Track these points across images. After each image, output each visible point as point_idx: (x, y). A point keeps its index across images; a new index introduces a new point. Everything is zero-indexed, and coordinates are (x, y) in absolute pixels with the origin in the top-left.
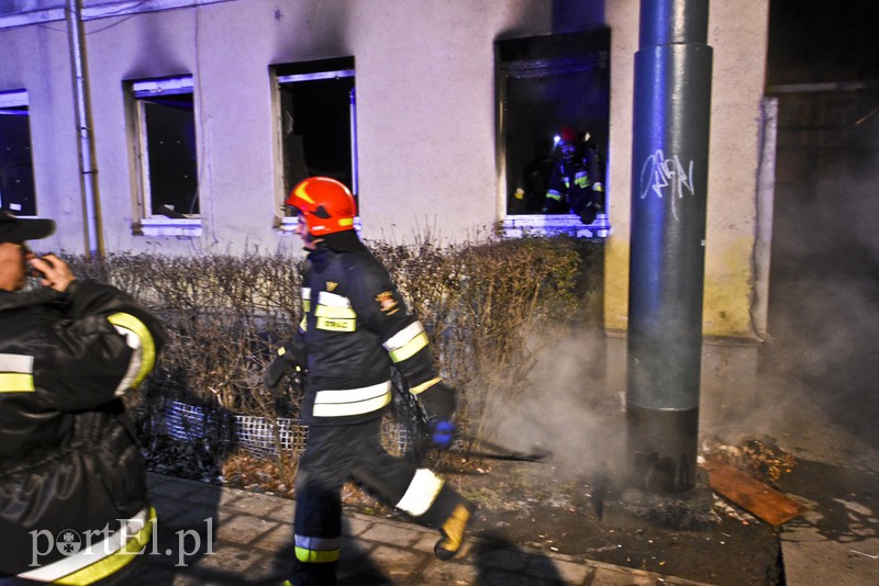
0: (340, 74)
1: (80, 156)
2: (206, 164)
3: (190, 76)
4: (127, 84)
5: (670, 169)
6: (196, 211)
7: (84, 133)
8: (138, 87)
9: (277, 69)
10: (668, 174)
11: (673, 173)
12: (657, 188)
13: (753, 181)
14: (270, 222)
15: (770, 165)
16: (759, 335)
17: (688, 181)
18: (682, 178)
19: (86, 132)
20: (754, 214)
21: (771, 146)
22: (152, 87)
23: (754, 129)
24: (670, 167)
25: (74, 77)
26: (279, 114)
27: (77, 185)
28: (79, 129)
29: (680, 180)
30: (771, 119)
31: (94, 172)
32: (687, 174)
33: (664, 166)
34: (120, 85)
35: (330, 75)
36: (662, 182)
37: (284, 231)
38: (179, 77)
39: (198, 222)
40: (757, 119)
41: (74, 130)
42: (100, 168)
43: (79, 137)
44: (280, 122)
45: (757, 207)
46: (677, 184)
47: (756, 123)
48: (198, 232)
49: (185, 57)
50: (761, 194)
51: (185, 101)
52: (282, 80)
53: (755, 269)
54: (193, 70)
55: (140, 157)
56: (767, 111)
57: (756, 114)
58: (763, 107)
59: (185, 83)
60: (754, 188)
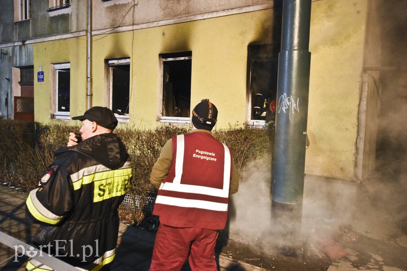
0: (187, 58)
1: (87, 88)
2: (133, 93)
3: (129, 58)
4: (106, 61)
5: (289, 102)
6: (128, 113)
7: (89, 79)
8: (110, 62)
9: (162, 56)
10: (288, 104)
11: (290, 103)
12: (284, 109)
13: (357, 110)
14: (155, 118)
15: (364, 103)
16: (358, 179)
17: (296, 106)
18: (294, 105)
19: (90, 79)
20: (357, 124)
21: (365, 94)
22: (115, 62)
23: (358, 86)
24: (289, 100)
25: (87, 58)
26: (162, 74)
27: (85, 100)
28: (87, 78)
29: (293, 106)
30: (365, 82)
31: (91, 95)
32: (296, 103)
33: (287, 100)
34: (104, 61)
35: (182, 58)
36: (286, 107)
37: (161, 122)
38: (126, 58)
39: (128, 117)
40: (359, 82)
41: (86, 78)
42: (94, 94)
43: (87, 81)
44: (162, 77)
45: (358, 121)
46: (291, 108)
47: (359, 84)
48: (128, 121)
49: (128, 51)
50: (360, 115)
51: (127, 67)
52: (164, 60)
53: (357, 149)
54: (130, 56)
55: (109, 90)
56: (364, 78)
57: (359, 79)
58: (362, 76)
59: (128, 60)
60: (357, 112)
